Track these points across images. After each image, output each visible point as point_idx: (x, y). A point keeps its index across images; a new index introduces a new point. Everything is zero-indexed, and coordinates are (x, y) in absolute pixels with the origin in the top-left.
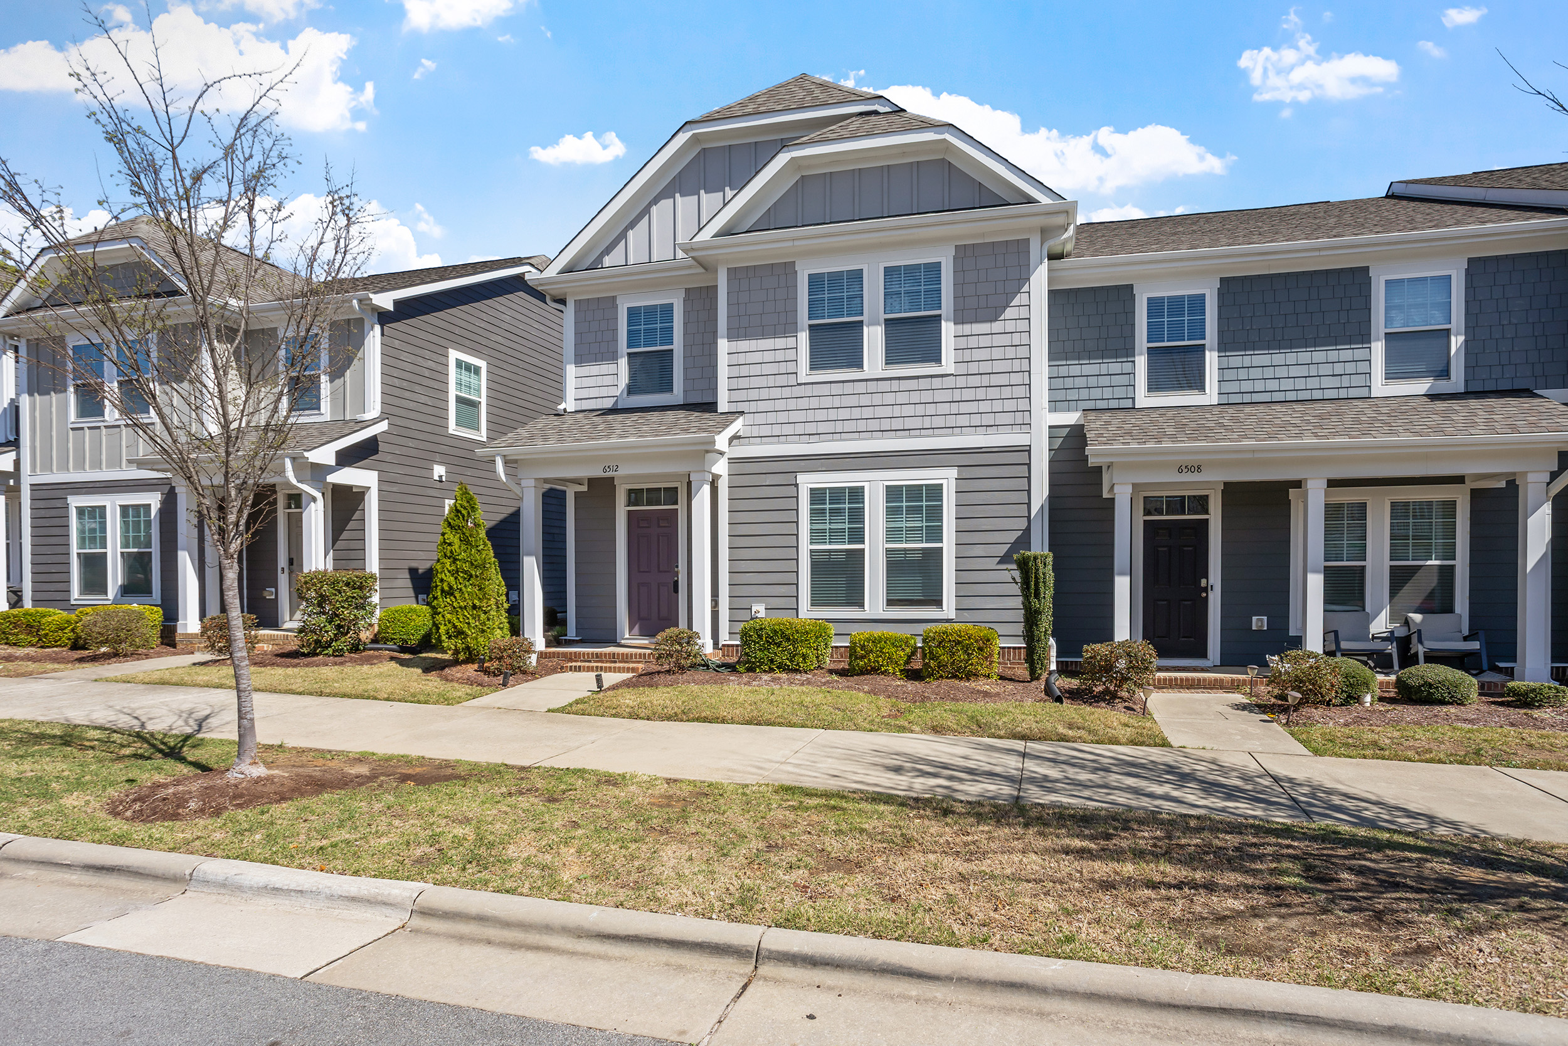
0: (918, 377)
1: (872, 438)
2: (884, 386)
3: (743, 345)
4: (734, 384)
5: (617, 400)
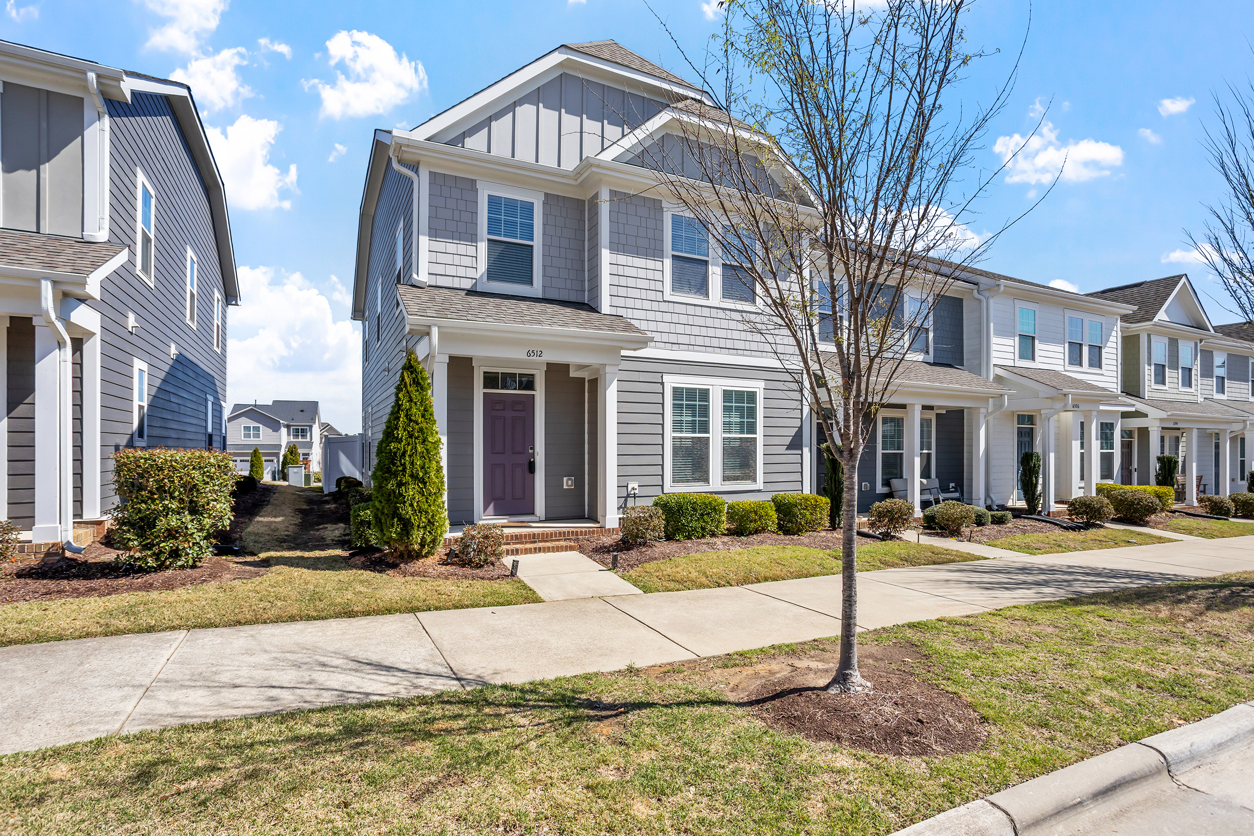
1: (714, 353)
2: (721, 314)
3: (622, 259)
4: (615, 291)
5: (476, 283)
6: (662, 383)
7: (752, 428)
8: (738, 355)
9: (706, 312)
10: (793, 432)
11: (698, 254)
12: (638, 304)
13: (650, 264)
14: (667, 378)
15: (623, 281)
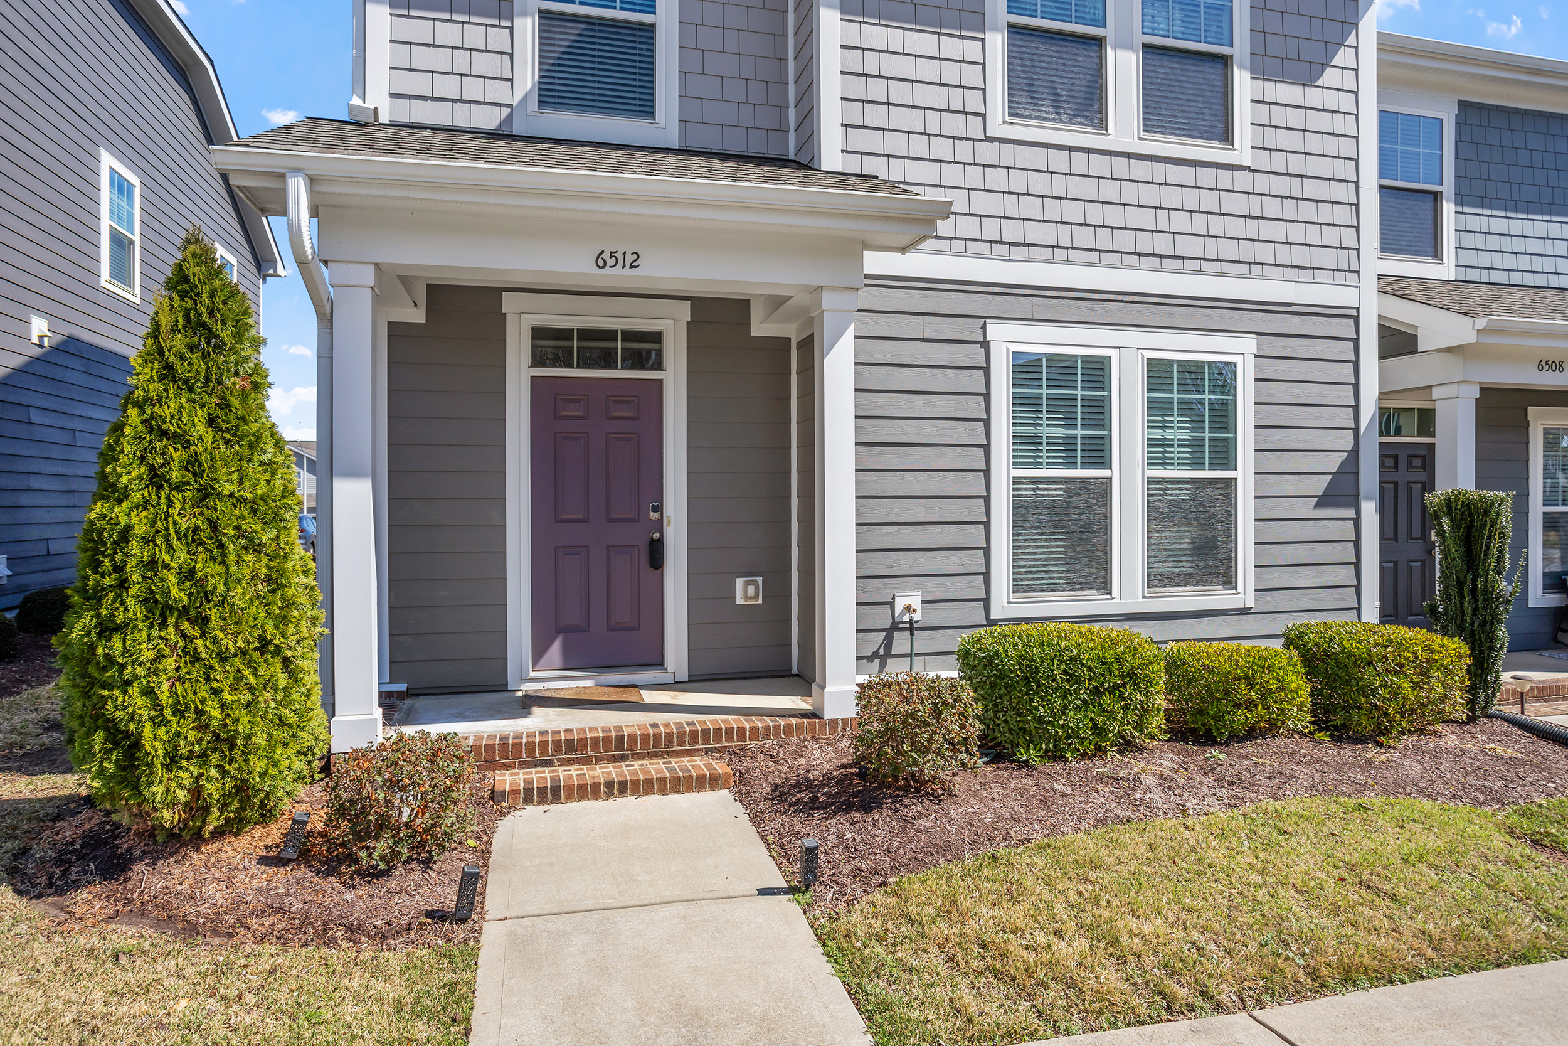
0: (1195, 163)
1: (1121, 266)
2: (1140, 170)
3: (875, 35)
4: (855, 114)
5: (510, 116)
6: (985, 345)
7: (1224, 454)
8: (1184, 271)
9: (1100, 165)
10: (1333, 463)
11: (1080, 20)
12: (919, 146)
13: (951, 46)
14: (995, 330)
15: (877, 89)
